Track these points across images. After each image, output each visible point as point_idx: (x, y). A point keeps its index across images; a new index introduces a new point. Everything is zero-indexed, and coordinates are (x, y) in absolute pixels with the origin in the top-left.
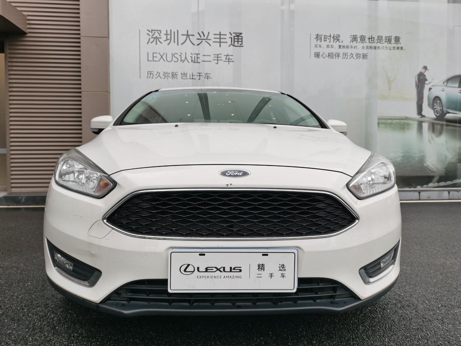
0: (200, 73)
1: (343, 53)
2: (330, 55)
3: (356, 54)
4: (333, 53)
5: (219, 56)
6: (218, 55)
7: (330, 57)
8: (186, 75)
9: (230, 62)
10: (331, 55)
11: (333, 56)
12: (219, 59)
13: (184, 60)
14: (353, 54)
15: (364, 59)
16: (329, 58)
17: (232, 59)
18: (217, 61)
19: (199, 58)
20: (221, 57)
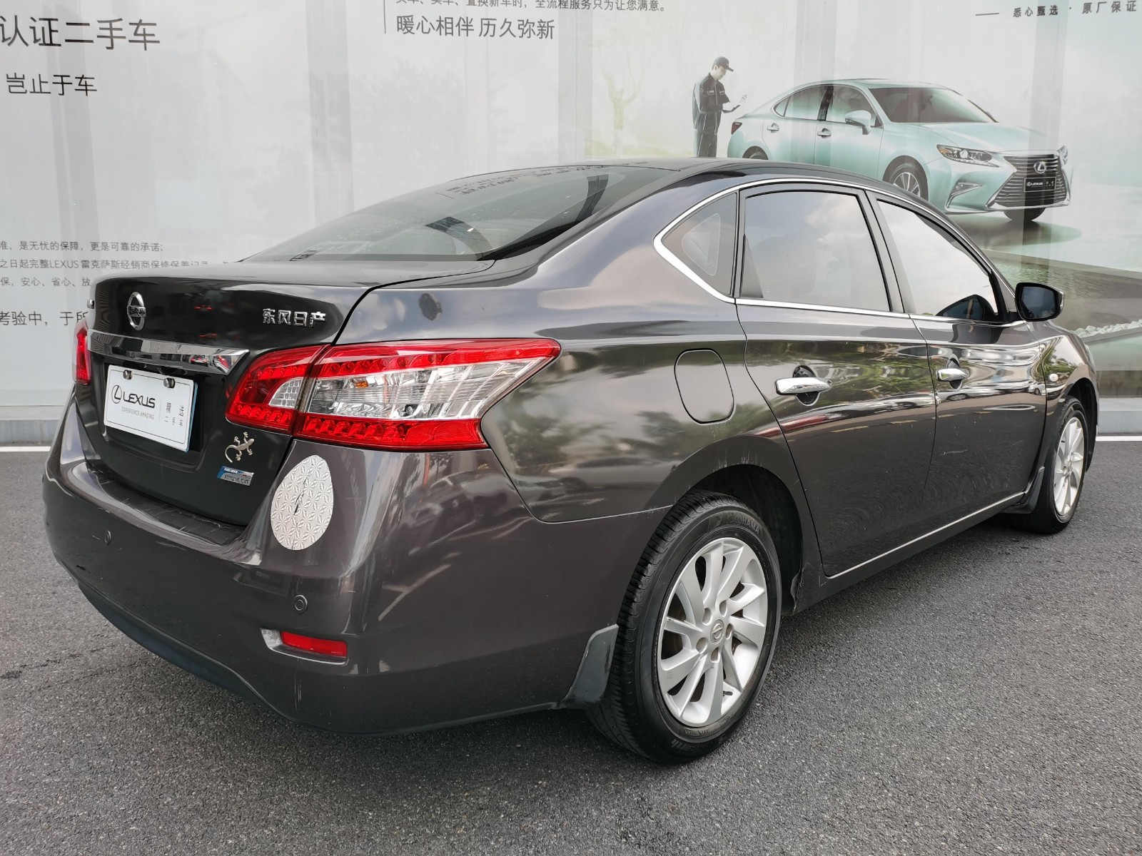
0: (62, 76)
1: (482, 19)
2: (443, 23)
3: (521, 23)
4: (452, 18)
5: (115, 25)
6: (110, 22)
7: (443, 30)
8: (22, 82)
9: (147, 44)
10: (446, 23)
11: (452, 28)
12: (115, 33)
13: (12, 37)
14: (510, 23)
15: (544, 36)
16: (440, 34)
17: (153, 35)
18: (110, 39)
19: (57, 31)
20: (121, 29)
